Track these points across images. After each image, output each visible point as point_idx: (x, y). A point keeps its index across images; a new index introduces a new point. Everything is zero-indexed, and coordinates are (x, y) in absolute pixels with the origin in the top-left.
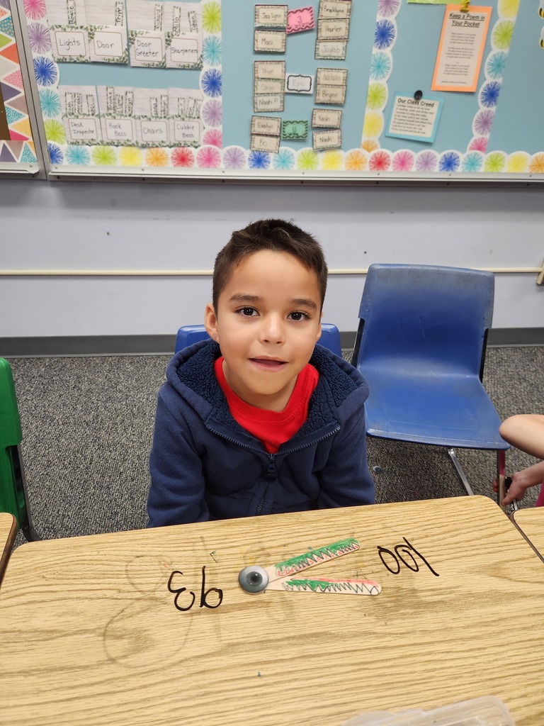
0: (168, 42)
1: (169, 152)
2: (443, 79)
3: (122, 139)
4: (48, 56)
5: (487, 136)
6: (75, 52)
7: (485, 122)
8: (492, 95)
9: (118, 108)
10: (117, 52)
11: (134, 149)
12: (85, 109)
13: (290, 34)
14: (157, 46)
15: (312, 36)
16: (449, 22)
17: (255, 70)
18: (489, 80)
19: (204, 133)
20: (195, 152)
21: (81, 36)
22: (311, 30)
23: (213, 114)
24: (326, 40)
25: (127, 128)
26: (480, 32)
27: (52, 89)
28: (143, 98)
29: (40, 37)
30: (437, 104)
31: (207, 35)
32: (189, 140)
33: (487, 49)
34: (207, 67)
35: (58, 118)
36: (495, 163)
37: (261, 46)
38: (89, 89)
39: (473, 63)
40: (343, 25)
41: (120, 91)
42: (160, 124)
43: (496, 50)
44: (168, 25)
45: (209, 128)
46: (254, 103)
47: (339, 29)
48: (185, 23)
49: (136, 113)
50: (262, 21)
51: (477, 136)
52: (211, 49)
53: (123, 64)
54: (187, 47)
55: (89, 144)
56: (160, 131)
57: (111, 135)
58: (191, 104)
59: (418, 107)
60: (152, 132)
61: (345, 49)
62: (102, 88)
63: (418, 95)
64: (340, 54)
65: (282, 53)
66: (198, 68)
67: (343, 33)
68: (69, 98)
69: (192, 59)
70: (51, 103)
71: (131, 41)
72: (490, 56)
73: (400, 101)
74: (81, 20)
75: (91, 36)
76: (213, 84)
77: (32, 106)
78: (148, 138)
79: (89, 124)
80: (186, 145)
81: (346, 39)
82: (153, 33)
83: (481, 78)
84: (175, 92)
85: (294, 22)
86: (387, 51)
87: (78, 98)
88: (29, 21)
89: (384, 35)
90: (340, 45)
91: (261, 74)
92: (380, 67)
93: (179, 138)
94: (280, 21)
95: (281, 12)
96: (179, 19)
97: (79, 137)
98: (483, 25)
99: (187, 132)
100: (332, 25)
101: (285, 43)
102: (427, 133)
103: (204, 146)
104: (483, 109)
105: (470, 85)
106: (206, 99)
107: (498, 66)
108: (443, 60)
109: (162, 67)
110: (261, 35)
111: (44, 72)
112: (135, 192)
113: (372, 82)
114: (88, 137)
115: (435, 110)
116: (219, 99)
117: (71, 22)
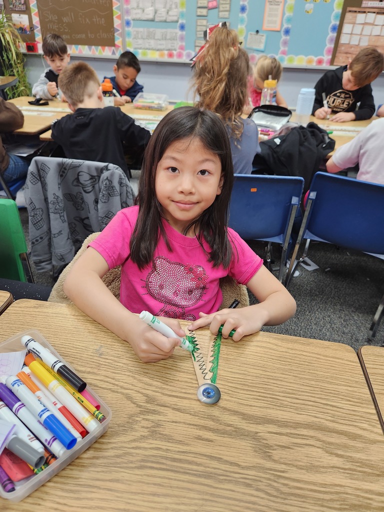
0: (168, 13)
1: (166, 52)
2: (267, 26)
3: (151, 47)
4: (130, 18)
5: (286, 49)
6: (138, 16)
7: (285, 43)
8: (287, 32)
9: (150, 36)
10: (151, 17)
11: (155, 51)
12: (140, 36)
13: (209, 9)
14: (164, 14)
15: (217, 10)
16: (268, 4)
17: (197, 22)
18: (285, 26)
19: (178, 46)
20: (175, 53)
21: (140, 11)
22: (216, 8)
23: (182, 38)
24: (222, 11)
25: (152, 42)
26: (280, 7)
27: (130, 29)
28: (159, 32)
29: (128, 12)
30: (265, 35)
31: (181, 10)
32: (173, 48)
33: (283, 14)
34: (180, 21)
35: (131, 40)
36: (291, 60)
37: (199, 14)
38: (141, 29)
39: (278, 19)
40: (228, 6)
41: (151, 30)
42: (163, 42)
43: (287, 14)
44: (168, 6)
45: (180, 44)
46: (196, 34)
47: (226, 7)
48: (174, 6)
49: (156, 38)
50: (199, 5)
51: (282, 48)
52: (182, 15)
53: (153, 20)
54: (174, 14)
55: (140, 48)
56: (164, 44)
57: (147, 46)
58: (174, 34)
59: (258, 36)
60: (161, 45)
61: (229, 14)
62: (145, 29)
63: (257, 32)
64: (227, 16)
65: (206, 16)
66: (177, 22)
67: (228, 9)
68: (135, 32)
69: (175, 18)
70: (129, 34)
71: (156, 12)
72: (285, 16)
73: (251, 34)
74: (141, 5)
75: (143, 11)
76: (182, 27)
77: (123, 35)
78: (159, 47)
79: (140, 41)
80: (172, 50)
81: (229, 11)
82: (163, 10)
83: (282, 25)
84: (169, 30)
85: (210, 5)
86: (245, 15)
87: (138, 32)
88: (125, 7)
89: (243, 9)
90: (227, 13)
91: (199, 24)
92: (242, 21)
93: (169, 47)
94: (205, 5)
95: (206, 2)
96: (171, 5)
97: (137, 46)
98: (281, 5)
99: (173, 45)
100: (224, 6)
101: (207, 13)
102: (262, 47)
103: (178, 50)
104: (284, 37)
105: (277, 28)
106: (179, 33)
107: (289, 20)
108: (266, 18)
109: (165, 21)
110: (199, 10)
111: (128, 23)
112: (153, 68)
113: (239, 27)
114: (139, 46)
115: (264, 38)
116: (184, 33)
117: (138, 7)
